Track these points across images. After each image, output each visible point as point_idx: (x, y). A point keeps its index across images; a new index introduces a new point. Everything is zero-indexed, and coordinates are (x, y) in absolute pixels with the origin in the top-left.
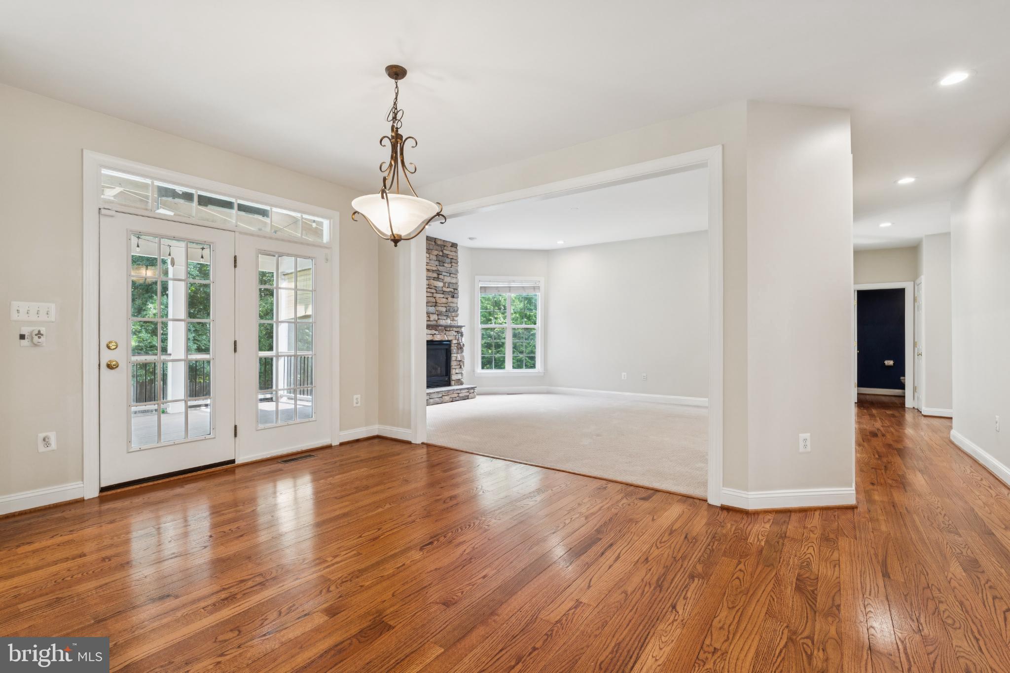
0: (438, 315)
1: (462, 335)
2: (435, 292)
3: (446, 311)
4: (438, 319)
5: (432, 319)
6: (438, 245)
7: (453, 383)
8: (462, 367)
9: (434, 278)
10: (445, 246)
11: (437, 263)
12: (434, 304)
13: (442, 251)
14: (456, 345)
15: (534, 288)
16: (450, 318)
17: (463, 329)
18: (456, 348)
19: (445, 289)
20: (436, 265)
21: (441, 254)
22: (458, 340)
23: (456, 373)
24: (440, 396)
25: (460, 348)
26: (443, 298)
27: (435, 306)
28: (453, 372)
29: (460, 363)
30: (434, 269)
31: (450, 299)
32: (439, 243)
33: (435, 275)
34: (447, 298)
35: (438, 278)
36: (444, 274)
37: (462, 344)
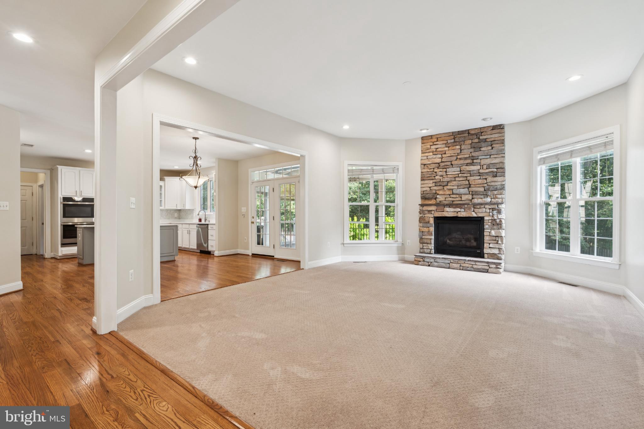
0: (472, 195)
1: (499, 212)
2: (469, 175)
3: (485, 190)
4: (473, 198)
5: (463, 199)
6: (473, 135)
7: (486, 256)
8: (500, 242)
9: (467, 164)
10: (482, 132)
11: (472, 150)
12: (469, 186)
13: (479, 138)
14: (490, 221)
15: (605, 144)
16: (490, 196)
17: (502, 207)
18: (489, 224)
19: (481, 171)
20: (471, 152)
21: (477, 140)
22: (493, 216)
23: (490, 248)
24: (449, 262)
25: (497, 224)
26: (480, 179)
27: (470, 187)
28: (486, 245)
29: (497, 239)
30: (468, 156)
31: (490, 179)
32: (473, 132)
33: (469, 161)
34: (486, 179)
35: (473, 162)
36: (480, 157)
37: (498, 221)
